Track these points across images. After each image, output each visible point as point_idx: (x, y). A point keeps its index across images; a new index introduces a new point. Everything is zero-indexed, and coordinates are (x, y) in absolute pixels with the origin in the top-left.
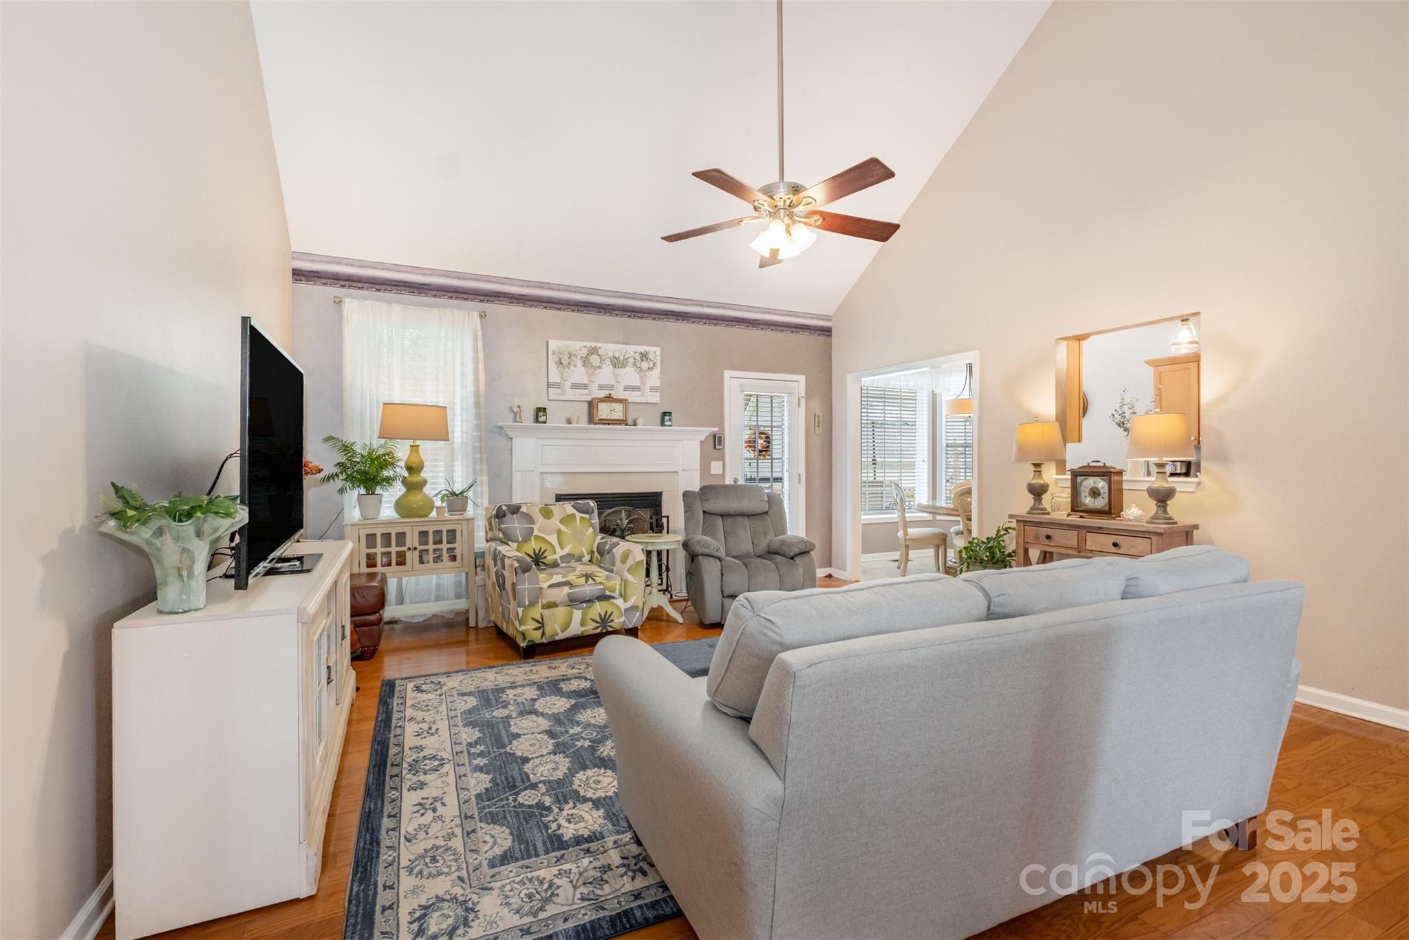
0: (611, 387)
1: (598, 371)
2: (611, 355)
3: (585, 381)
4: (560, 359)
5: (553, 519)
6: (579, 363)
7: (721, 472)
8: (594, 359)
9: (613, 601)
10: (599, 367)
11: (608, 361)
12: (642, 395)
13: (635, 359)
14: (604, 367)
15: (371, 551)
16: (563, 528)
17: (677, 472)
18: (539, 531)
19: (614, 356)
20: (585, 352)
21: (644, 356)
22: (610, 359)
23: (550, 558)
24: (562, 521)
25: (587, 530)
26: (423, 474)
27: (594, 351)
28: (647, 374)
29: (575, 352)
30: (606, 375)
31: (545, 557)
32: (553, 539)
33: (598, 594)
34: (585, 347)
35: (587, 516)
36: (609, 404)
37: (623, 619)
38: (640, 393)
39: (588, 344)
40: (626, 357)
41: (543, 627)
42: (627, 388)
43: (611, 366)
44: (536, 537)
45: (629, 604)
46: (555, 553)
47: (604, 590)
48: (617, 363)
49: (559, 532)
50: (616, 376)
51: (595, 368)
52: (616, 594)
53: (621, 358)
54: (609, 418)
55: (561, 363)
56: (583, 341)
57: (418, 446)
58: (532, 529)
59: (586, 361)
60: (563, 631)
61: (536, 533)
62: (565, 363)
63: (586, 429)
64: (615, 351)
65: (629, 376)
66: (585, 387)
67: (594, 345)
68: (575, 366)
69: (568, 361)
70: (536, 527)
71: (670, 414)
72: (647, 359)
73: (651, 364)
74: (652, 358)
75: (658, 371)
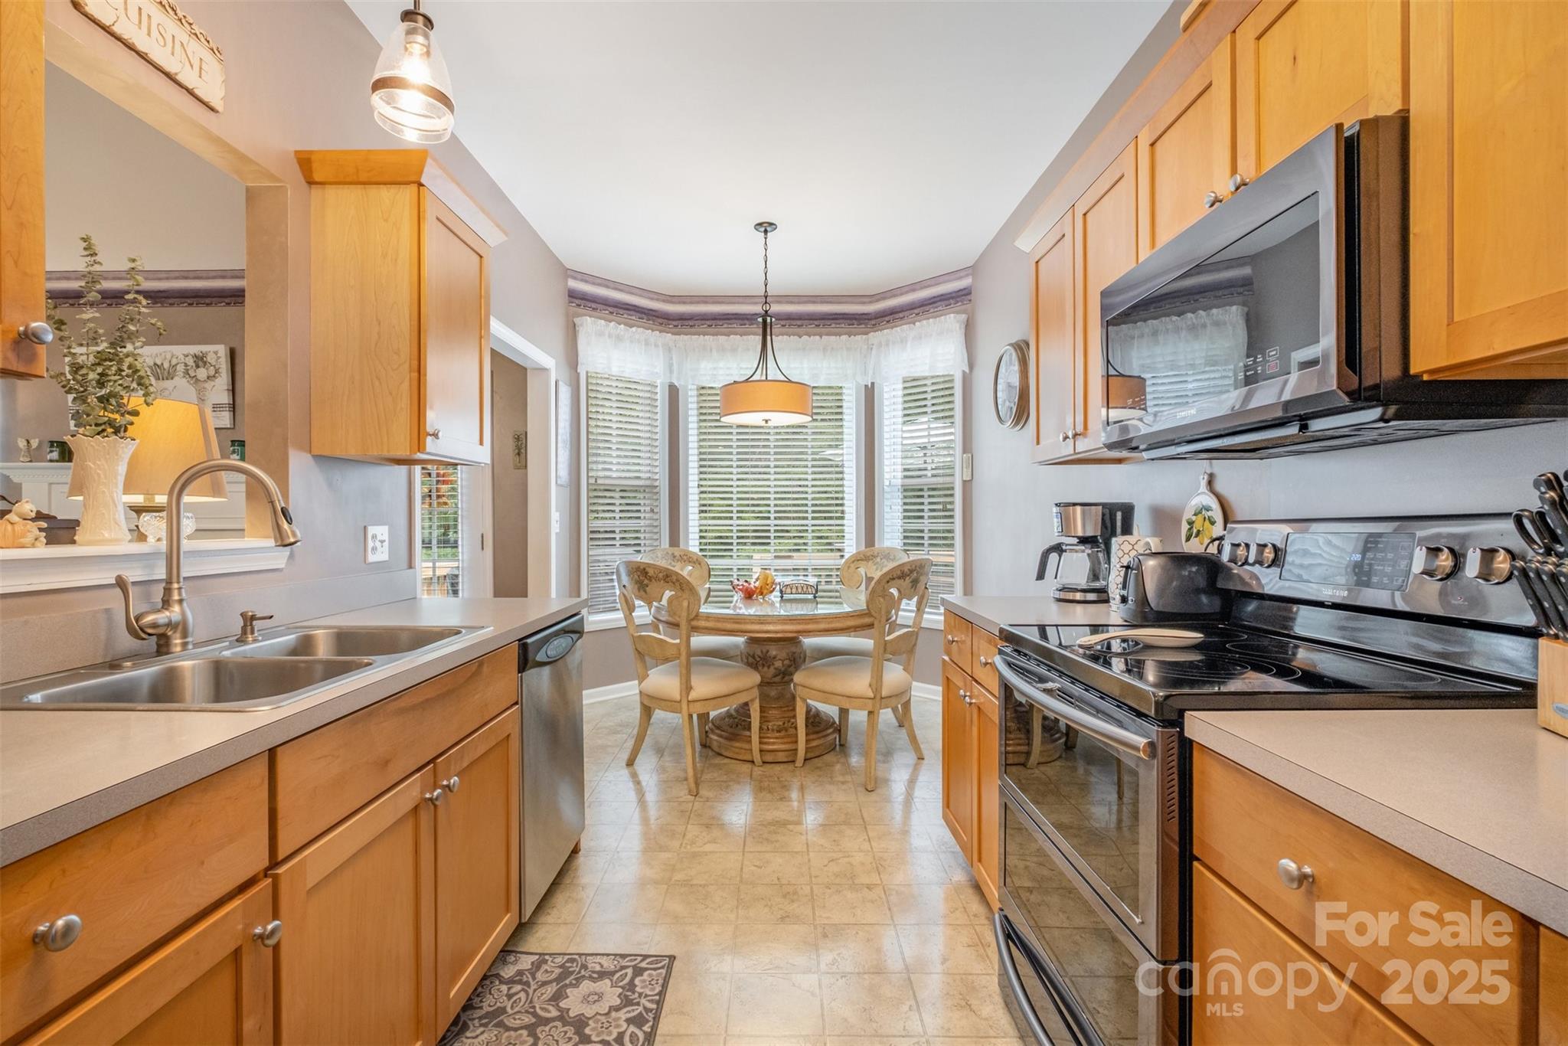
13: (186, 365)
21: (200, 360)
22: (150, 367)
28: (207, 385)
40: (173, 363)
53: (166, 365)
64: (157, 356)
71: (242, 443)
72: (205, 363)
73: (212, 371)
74: (213, 362)
75: (223, 380)
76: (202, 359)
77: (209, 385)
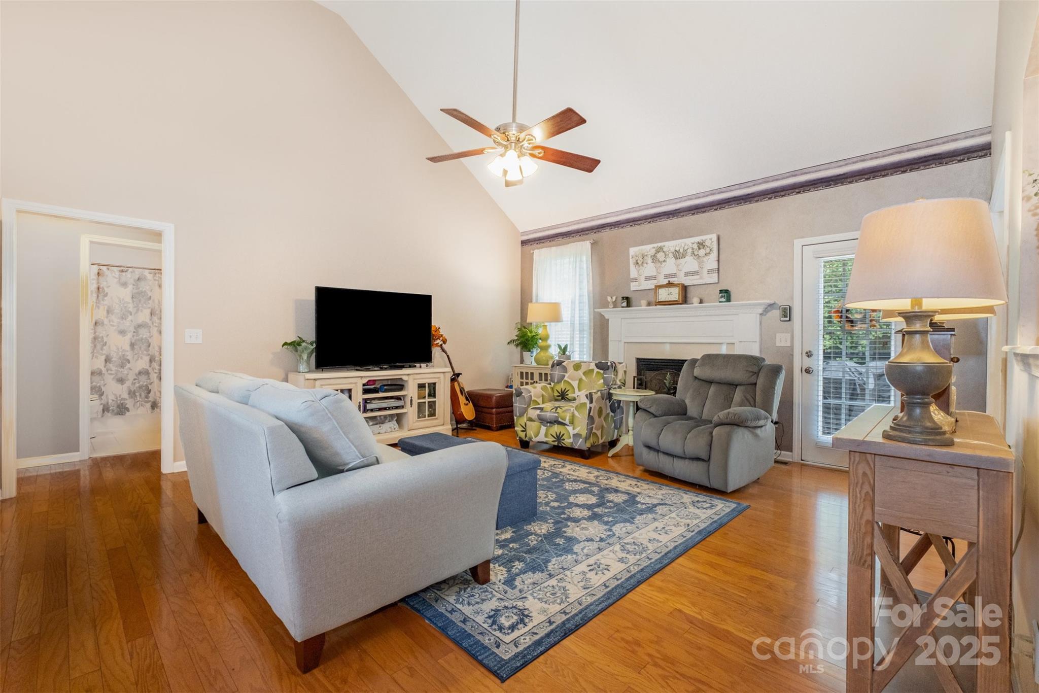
0: (674, 275)
1: (664, 264)
2: (673, 249)
3: (654, 274)
4: (637, 261)
5: (579, 371)
6: (649, 260)
7: (789, 344)
8: (660, 256)
9: (566, 426)
10: (664, 261)
11: (671, 255)
12: (701, 278)
13: (693, 249)
14: (668, 260)
15: (522, 380)
16: (584, 378)
17: (734, 344)
18: (568, 377)
19: (675, 250)
20: (653, 252)
21: (701, 245)
22: (673, 253)
23: (571, 395)
24: (584, 373)
25: (599, 381)
26: (549, 342)
27: (660, 250)
28: (704, 259)
29: (646, 254)
30: (670, 266)
31: (568, 395)
32: (575, 384)
33: (554, 419)
34: (654, 248)
35: (602, 372)
36: (667, 289)
37: (571, 440)
38: (698, 277)
39: (655, 245)
40: (685, 249)
41: (526, 431)
42: (687, 274)
43: (674, 259)
44: (565, 381)
45: (576, 431)
46: (574, 393)
47: (557, 417)
48: (678, 255)
49: (580, 380)
50: (678, 266)
51: (661, 262)
52: (567, 422)
53: (681, 250)
54: (667, 300)
55: (638, 264)
56: (651, 244)
57: (546, 326)
58: (564, 376)
59: (654, 258)
60: (535, 437)
61: (566, 378)
62: (640, 263)
63: (645, 310)
64: (676, 246)
65: (689, 263)
66: (655, 278)
67: (659, 245)
68: (647, 263)
69: (642, 260)
70: (567, 375)
71: (727, 291)
72: (704, 246)
73: (708, 250)
74: (709, 245)
75: (714, 255)
76: (702, 244)
77: (705, 259)
